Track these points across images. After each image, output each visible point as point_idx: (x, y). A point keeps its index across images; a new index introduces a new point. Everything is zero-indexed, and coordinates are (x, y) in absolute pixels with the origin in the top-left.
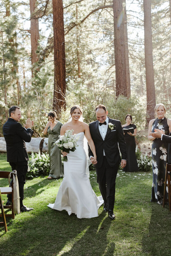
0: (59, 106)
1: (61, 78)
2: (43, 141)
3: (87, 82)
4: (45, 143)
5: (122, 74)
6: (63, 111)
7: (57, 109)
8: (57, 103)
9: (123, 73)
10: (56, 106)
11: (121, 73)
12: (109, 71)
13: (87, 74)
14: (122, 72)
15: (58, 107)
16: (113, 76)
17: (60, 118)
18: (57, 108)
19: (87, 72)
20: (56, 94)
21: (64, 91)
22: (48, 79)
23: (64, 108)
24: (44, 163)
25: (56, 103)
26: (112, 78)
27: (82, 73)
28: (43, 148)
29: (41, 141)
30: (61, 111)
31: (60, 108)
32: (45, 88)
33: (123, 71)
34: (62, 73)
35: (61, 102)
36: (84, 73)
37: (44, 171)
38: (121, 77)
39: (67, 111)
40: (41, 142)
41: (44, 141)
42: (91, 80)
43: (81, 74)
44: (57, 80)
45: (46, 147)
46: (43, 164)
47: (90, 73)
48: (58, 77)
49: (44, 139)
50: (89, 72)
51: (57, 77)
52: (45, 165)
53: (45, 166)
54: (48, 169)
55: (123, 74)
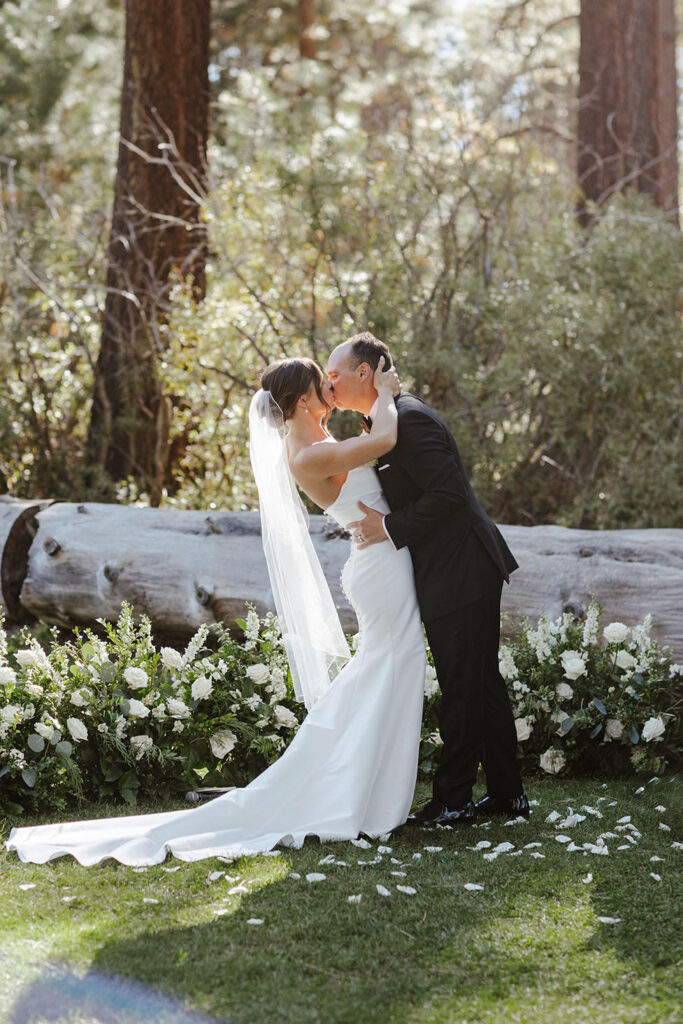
0: (158, 264)
1: (178, 51)
2: (29, 528)
3: (359, 91)
4: (48, 545)
5: (629, 38)
6: (187, 302)
7: (143, 286)
8: (142, 240)
9: (631, 30)
10: (135, 265)
11: (617, 33)
12: (522, 20)
13: (361, 35)
14: (624, 23)
15: (146, 269)
16: (552, 54)
17: (158, 351)
18: (139, 276)
19: (364, 23)
20: (136, 173)
21: (193, 154)
22: (74, 58)
23: (190, 278)
24: (37, 718)
25: (133, 236)
26: (548, 65)
27: (329, 26)
28: (27, 580)
29: (13, 528)
30: (166, 297)
31: (165, 279)
32: (53, 128)
33: (632, 19)
34: (185, 14)
35: (173, 230)
36: (343, 28)
37: (29, 781)
38: (619, 60)
39: (210, 302)
40: (12, 536)
41: (36, 525)
42: (391, 78)
43: (318, 32)
44: (142, 64)
45: (49, 575)
46: (28, 727)
47: (383, 25)
48: (155, 45)
49: (37, 509)
50: (374, 17)
51: (149, 41)
52: (39, 727)
53: (46, 741)
54: (70, 762)
55: (635, 37)
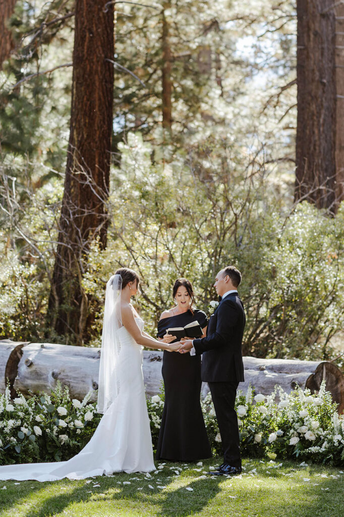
0: (83, 230)
1: (96, 128)
2: (18, 354)
4: (27, 362)
5: (321, 121)
6: (96, 249)
7: (76, 241)
8: (76, 220)
9: (323, 116)
10: (72, 230)
11: (315, 118)
14: (319, 113)
15: (77, 233)
17: (82, 273)
18: (74, 236)
20: (74, 186)
23: (98, 237)
25: (72, 219)
28: (17, 377)
29: (11, 354)
30: (87, 247)
31: (86, 237)
33: (323, 111)
34: (100, 110)
35: (91, 216)
38: (316, 131)
39: (108, 250)
40: (10, 358)
41: (21, 353)
44: (78, 134)
45: (27, 375)
48: (85, 125)
49: (22, 346)
51: (82, 123)
55: (324, 120)
